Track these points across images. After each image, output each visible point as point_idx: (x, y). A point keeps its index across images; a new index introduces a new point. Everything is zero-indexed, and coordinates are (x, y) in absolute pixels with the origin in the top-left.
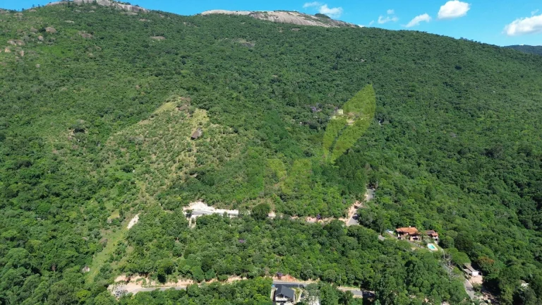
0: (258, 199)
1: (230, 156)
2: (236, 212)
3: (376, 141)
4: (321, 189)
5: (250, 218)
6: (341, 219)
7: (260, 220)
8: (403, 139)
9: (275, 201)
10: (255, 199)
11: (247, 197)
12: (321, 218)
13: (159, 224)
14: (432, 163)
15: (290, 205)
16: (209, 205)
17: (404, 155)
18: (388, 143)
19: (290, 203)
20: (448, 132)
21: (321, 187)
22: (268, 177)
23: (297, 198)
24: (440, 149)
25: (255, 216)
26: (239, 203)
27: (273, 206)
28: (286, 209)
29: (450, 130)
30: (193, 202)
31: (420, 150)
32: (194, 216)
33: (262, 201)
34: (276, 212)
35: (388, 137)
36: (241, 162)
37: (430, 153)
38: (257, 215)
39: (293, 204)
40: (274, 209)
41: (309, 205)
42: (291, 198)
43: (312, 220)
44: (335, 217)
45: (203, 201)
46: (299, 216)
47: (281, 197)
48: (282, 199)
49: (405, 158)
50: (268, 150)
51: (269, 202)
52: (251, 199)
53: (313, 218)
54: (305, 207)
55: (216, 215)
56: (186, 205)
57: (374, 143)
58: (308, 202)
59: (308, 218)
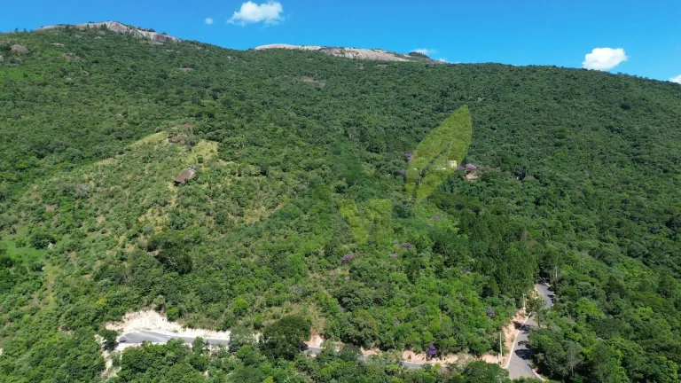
0: (287, 304)
1: (241, 215)
2: (224, 336)
3: (518, 203)
4: (434, 281)
5: (257, 355)
6: (489, 359)
7: (282, 361)
8: (563, 202)
9: (326, 310)
10: (279, 304)
11: (261, 299)
12: (439, 355)
13: (26, 367)
14: (628, 240)
15: (358, 319)
16: (171, 320)
17: (572, 227)
18: (541, 208)
19: (361, 316)
20: (630, 194)
21: (432, 276)
22: (317, 254)
23: (377, 302)
24: (632, 218)
25: (269, 348)
26: (240, 313)
27: (320, 323)
28: (352, 331)
29: (633, 192)
30: (136, 310)
31: (599, 220)
32: (121, 348)
33: (296, 310)
34: (326, 337)
35: (538, 199)
36: (261, 226)
37: (619, 225)
38: (273, 345)
39: (369, 318)
40: (321, 329)
41: (407, 320)
42: (364, 304)
43: (414, 360)
44: (472, 352)
45: (158, 309)
46: (384, 347)
47: (340, 300)
48: (344, 305)
49: (576, 231)
50: (320, 204)
51: (312, 311)
52: (270, 306)
53: (417, 352)
54: (398, 325)
55: (175, 345)
56: (118, 317)
57: (518, 208)
58: (404, 312)
59: (406, 354)
